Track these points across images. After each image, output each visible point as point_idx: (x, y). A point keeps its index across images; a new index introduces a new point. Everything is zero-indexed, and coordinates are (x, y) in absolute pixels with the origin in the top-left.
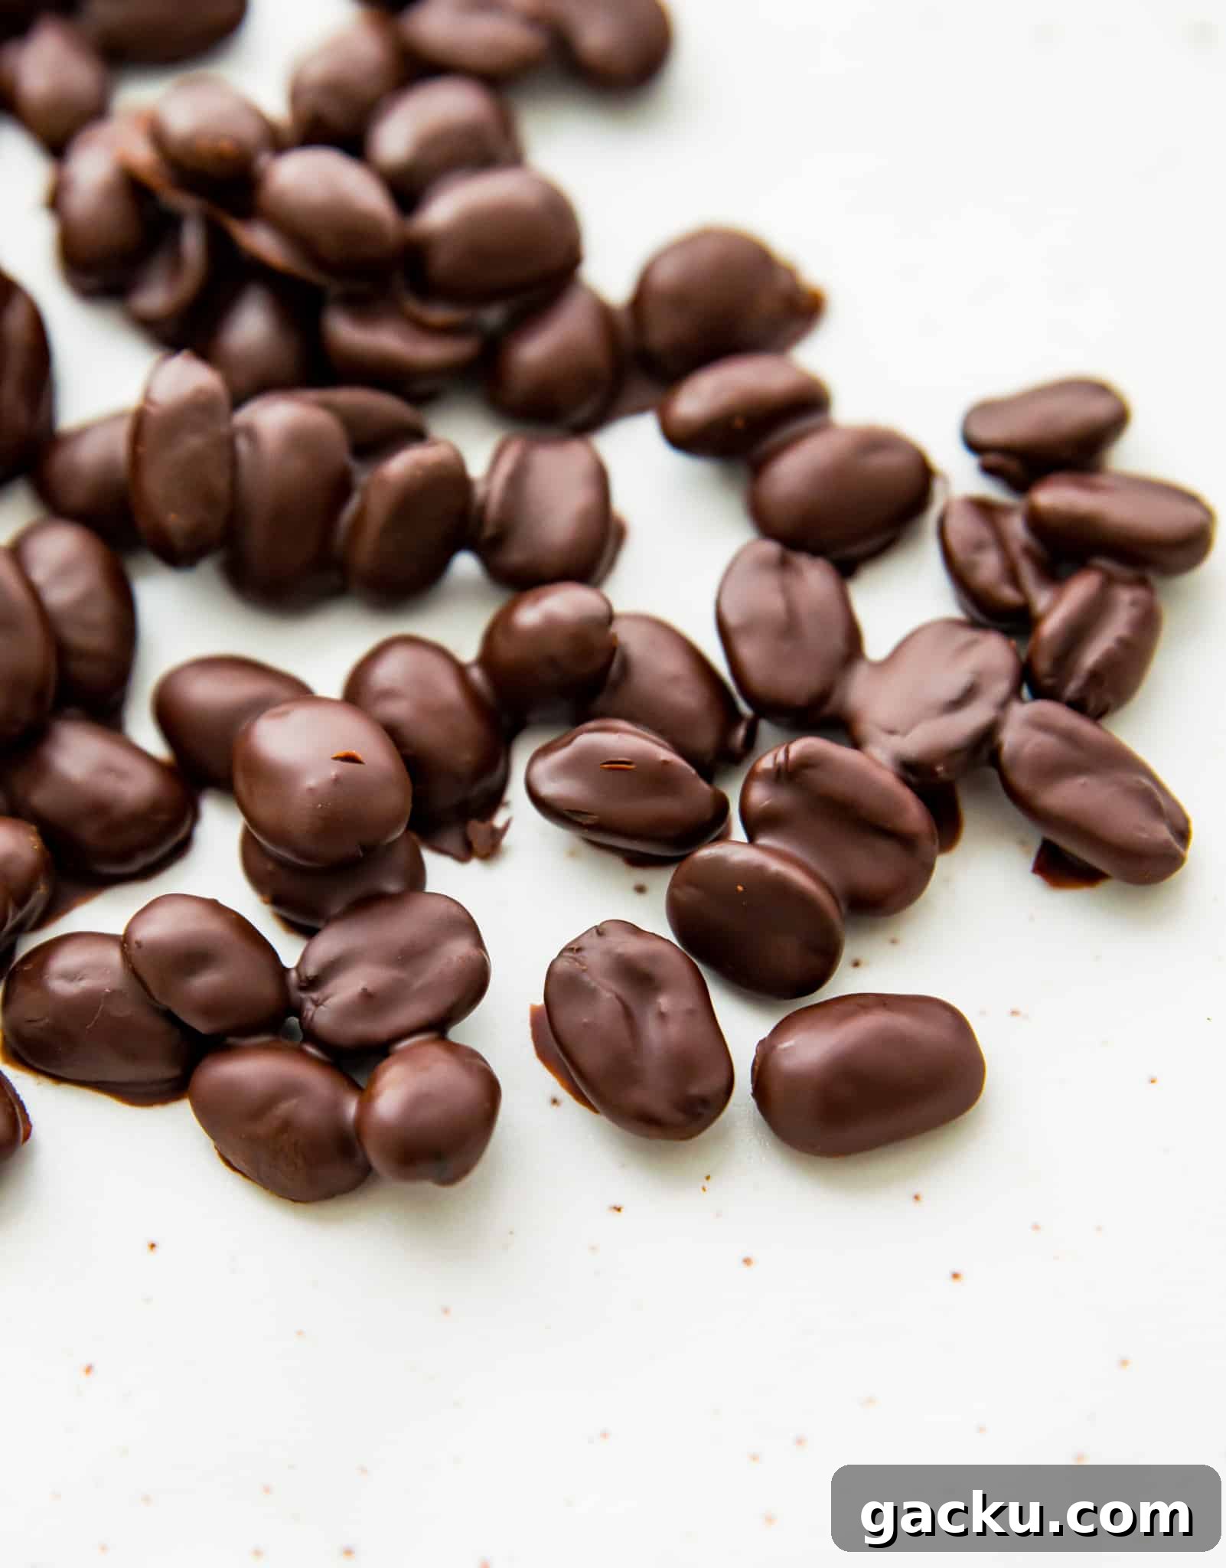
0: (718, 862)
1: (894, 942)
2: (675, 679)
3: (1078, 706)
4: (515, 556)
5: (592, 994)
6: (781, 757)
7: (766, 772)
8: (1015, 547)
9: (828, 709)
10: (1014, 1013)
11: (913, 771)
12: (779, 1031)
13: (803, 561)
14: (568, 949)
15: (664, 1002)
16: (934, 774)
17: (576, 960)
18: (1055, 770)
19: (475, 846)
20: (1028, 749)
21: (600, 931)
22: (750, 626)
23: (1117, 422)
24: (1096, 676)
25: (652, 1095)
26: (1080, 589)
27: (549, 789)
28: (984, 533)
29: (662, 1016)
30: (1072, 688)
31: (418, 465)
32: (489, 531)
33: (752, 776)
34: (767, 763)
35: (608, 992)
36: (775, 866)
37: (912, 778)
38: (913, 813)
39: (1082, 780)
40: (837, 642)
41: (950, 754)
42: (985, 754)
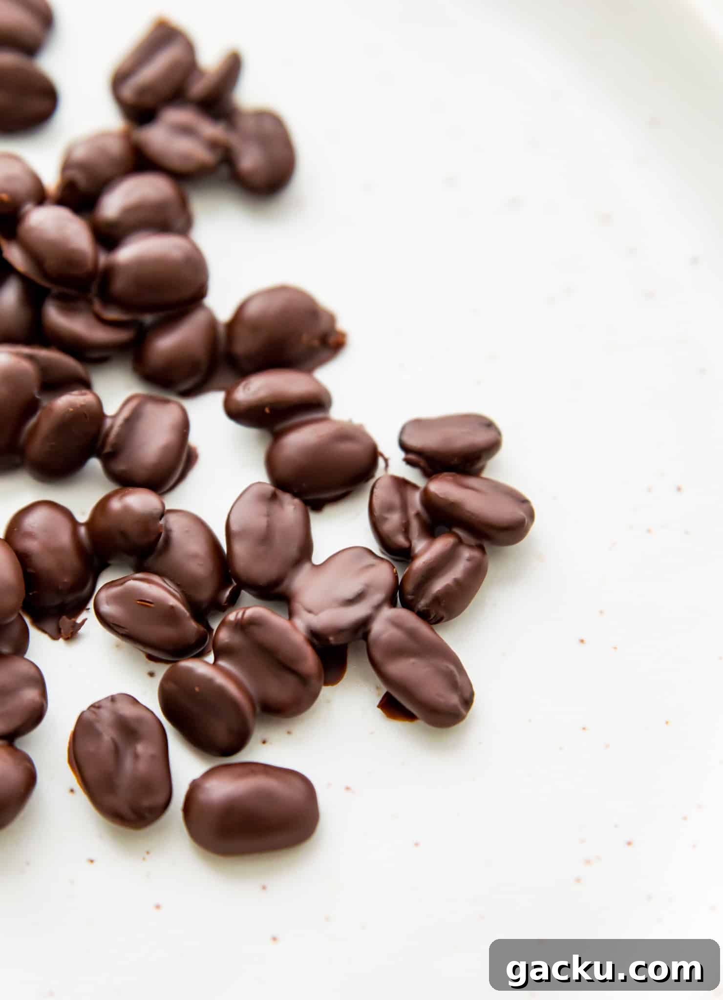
0: (189, 671)
1: (289, 733)
2: (195, 556)
3: (424, 615)
4: (120, 466)
5: (98, 735)
6: (240, 615)
7: (231, 622)
8: (412, 512)
9: (281, 589)
10: (348, 788)
11: (316, 637)
12: (208, 775)
13: (287, 498)
14: (93, 706)
15: (140, 748)
16: (328, 640)
17: (94, 713)
18: (398, 651)
19: (62, 631)
20: (385, 636)
21: (113, 699)
22: (244, 533)
23: (493, 446)
24: (437, 600)
25: (120, 801)
26: (441, 544)
27: (106, 608)
28: (396, 500)
29: (136, 756)
30: (422, 603)
31: (71, 405)
32: (108, 449)
33: (223, 624)
34: (232, 617)
35: (108, 735)
36: (220, 680)
37: (315, 641)
38: (310, 661)
39: (412, 660)
40: (293, 550)
41: (339, 631)
42: (360, 633)
